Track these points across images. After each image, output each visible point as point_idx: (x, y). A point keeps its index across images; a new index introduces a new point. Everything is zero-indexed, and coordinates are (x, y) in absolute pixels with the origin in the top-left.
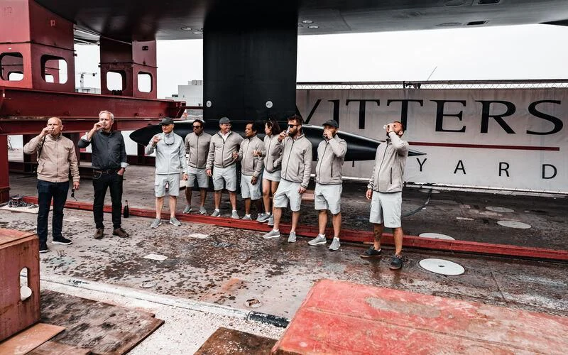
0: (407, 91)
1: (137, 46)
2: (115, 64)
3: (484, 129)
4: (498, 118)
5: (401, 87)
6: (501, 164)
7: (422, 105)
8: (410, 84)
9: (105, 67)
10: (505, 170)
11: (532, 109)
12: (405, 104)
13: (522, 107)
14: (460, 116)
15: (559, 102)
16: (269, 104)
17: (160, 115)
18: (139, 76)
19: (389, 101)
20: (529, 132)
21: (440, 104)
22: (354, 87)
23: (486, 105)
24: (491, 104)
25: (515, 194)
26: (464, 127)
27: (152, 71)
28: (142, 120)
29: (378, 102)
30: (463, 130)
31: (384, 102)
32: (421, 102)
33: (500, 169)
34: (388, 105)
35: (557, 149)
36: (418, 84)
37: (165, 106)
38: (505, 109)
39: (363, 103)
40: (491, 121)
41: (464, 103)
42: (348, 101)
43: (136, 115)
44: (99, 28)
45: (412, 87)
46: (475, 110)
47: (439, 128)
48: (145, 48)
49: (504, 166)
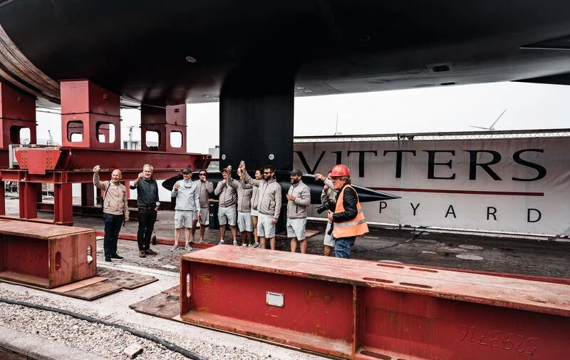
0: (401, 143)
1: (170, 109)
2: (153, 124)
3: (473, 176)
4: (485, 166)
5: (396, 139)
6: (488, 208)
7: (415, 155)
8: (404, 136)
9: (145, 127)
10: (493, 214)
11: (516, 157)
12: (399, 154)
13: (507, 156)
14: (449, 164)
15: (542, 151)
16: (272, 157)
17: (190, 166)
18: (172, 134)
19: (385, 152)
20: (514, 179)
21: (432, 154)
22: (355, 139)
23: (473, 154)
24: (478, 154)
25: (501, 236)
26: (454, 175)
27: (182, 129)
28: (174, 171)
29: (376, 153)
30: (453, 177)
31: (380, 153)
32: (414, 152)
33: (488, 214)
34: (385, 155)
35: (542, 194)
36: (411, 136)
37: (194, 159)
38: (491, 157)
39: (362, 154)
40: (479, 169)
41: (453, 153)
42: (349, 152)
43: (168, 167)
44: (140, 97)
45: (406, 139)
46: (463, 158)
47: (431, 176)
48: (177, 111)
49: (492, 211)
